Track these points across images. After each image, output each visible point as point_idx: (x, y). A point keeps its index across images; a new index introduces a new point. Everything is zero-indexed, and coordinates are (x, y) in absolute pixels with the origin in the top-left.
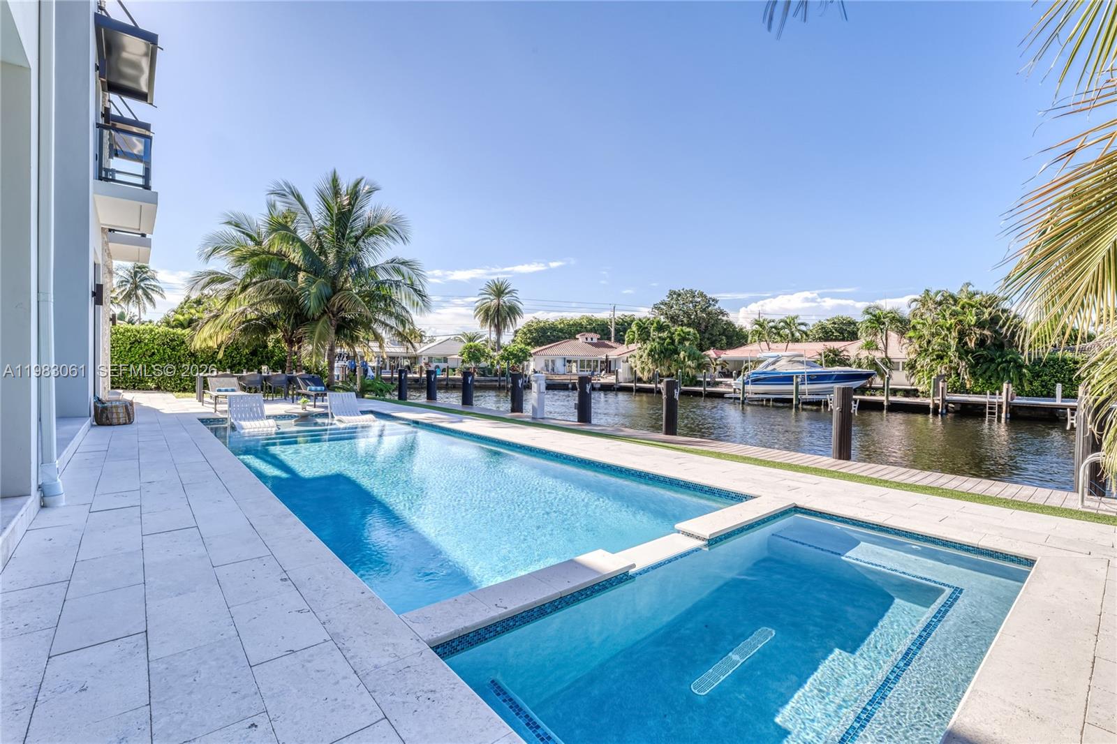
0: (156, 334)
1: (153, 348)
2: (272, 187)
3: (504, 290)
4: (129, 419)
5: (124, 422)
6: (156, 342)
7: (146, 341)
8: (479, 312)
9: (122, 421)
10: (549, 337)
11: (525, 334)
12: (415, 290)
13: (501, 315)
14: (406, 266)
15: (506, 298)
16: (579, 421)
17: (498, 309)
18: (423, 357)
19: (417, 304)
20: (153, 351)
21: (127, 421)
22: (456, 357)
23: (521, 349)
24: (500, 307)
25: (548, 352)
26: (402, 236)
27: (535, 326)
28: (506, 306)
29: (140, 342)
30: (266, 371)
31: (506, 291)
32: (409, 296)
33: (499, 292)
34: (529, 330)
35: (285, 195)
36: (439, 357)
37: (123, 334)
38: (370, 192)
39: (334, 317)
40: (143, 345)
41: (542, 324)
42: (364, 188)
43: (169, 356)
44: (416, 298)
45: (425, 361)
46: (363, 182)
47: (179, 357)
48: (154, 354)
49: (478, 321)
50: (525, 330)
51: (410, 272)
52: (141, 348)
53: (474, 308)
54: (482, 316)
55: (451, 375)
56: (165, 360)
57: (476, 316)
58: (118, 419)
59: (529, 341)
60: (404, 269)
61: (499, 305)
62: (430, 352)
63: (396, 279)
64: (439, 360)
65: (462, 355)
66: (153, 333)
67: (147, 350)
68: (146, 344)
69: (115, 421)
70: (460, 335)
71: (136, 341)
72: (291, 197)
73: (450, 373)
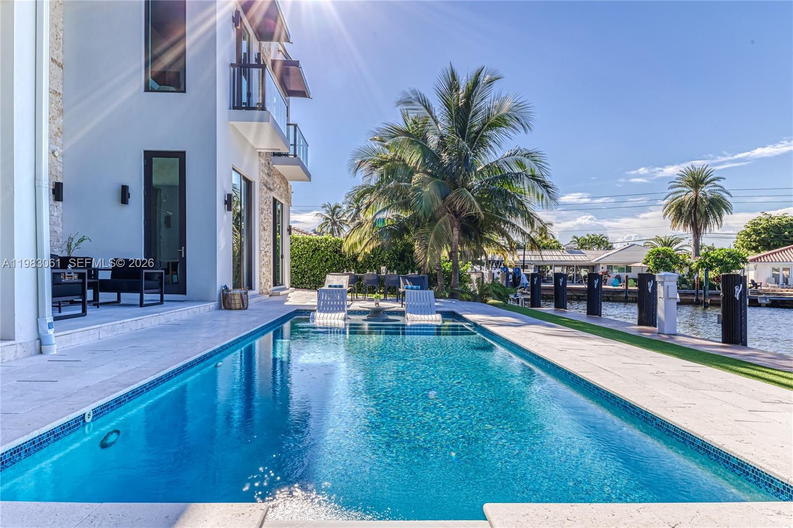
0: (329, 243)
1: (327, 255)
2: (399, 97)
3: (704, 179)
4: (243, 306)
5: (239, 307)
6: (329, 250)
7: (323, 248)
8: (669, 209)
9: (238, 306)
10: (786, 237)
11: (749, 235)
12: (538, 181)
13: (699, 211)
14: (528, 157)
15: (706, 190)
16: (723, 342)
17: (696, 203)
18: (601, 266)
19: (542, 196)
20: (327, 257)
21: (242, 307)
22: (639, 264)
23: (729, 253)
24: (698, 200)
25: (778, 257)
26: (523, 123)
27: (764, 223)
28: (706, 198)
29: (319, 250)
30: (384, 271)
31: (708, 179)
32: (533, 187)
33: (697, 181)
34: (754, 230)
35: (411, 102)
36: (622, 266)
37: (308, 244)
38: (491, 82)
39: (456, 218)
40: (320, 252)
41: (776, 221)
42: (484, 78)
43: (338, 262)
44: (540, 191)
45: (603, 270)
46: (482, 74)
47: (345, 262)
48: (327, 260)
49: (668, 221)
50: (748, 230)
51: (532, 163)
52: (319, 255)
53: (662, 207)
54: (674, 213)
55: (631, 286)
56: (335, 265)
57: (666, 214)
58: (235, 304)
59: (754, 244)
60: (527, 161)
61: (696, 199)
62: (610, 260)
63: (516, 171)
64: (621, 270)
65: (647, 262)
66: (327, 242)
67: (323, 257)
68: (322, 252)
69: (233, 306)
70: (653, 240)
71: (316, 249)
72: (417, 103)
73: (629, 284)
